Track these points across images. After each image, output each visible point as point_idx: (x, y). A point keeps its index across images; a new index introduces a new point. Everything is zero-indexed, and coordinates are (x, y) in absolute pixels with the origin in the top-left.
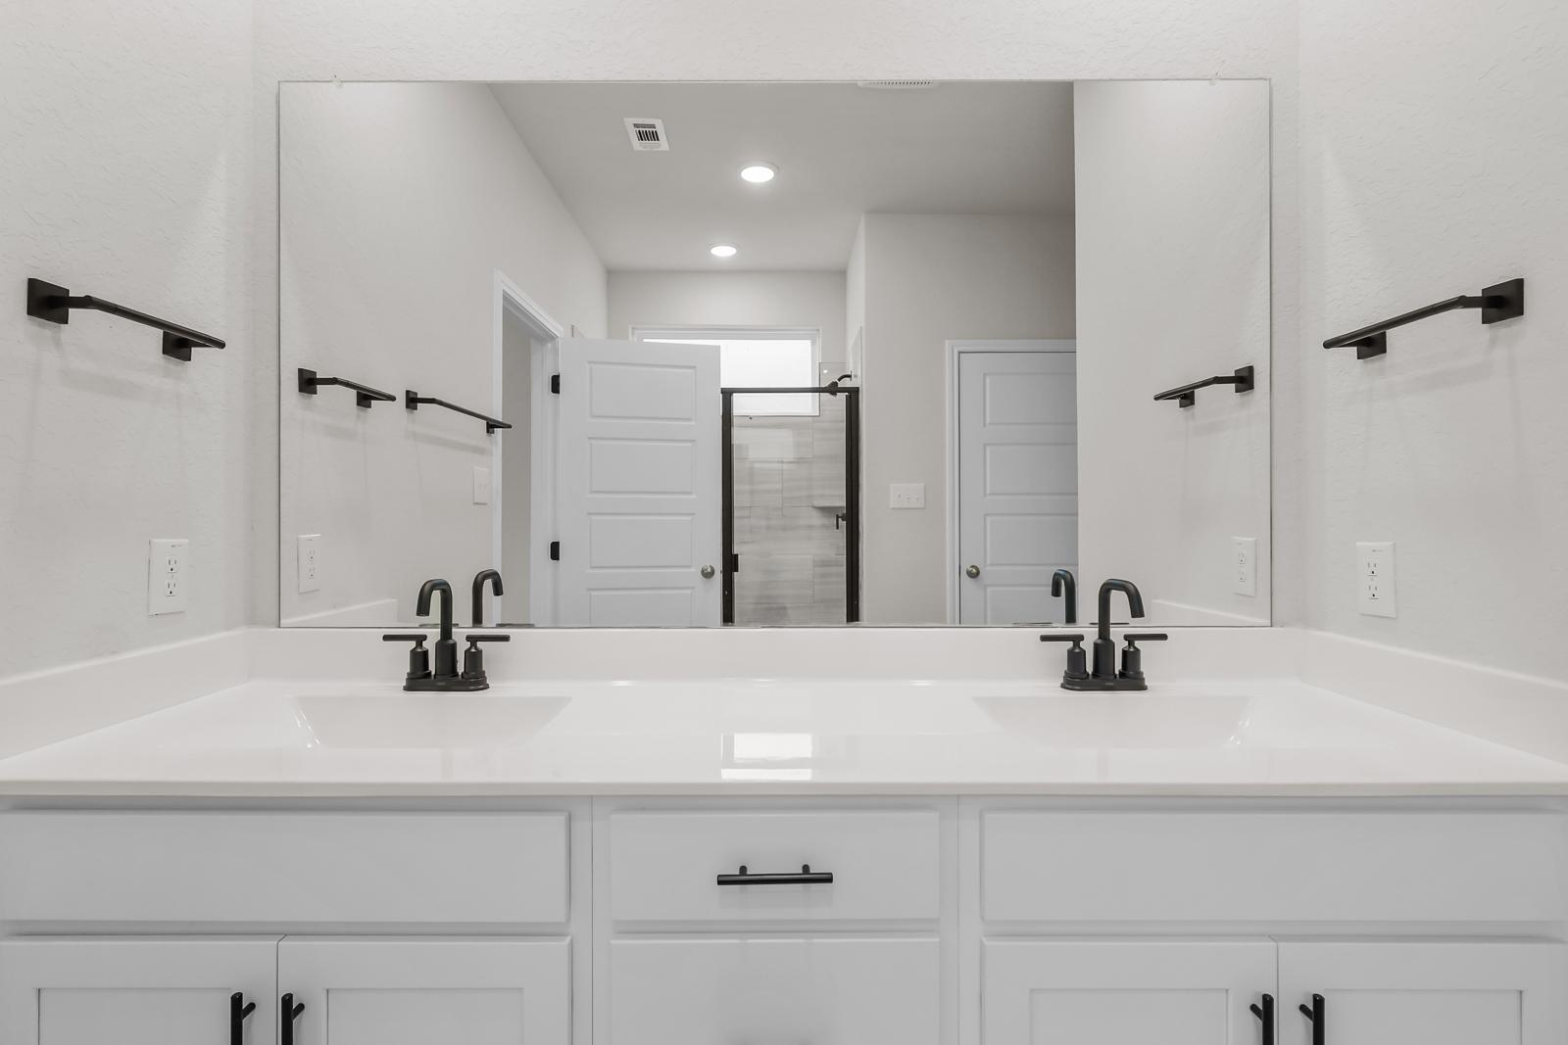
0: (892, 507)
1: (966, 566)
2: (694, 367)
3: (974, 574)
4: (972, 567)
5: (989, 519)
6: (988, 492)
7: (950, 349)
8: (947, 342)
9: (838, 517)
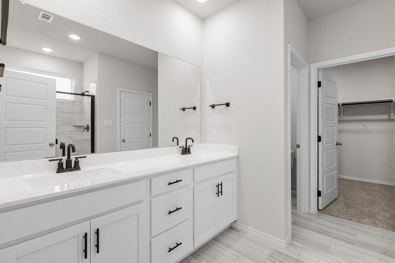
0: (105, 126)
1: (122, 139)
2: (47, 84)
3: (124, 141)
4: (123, 139)
5: (127, 129)
6: (126, 123)
7: (118, 90)
8: (118, 88)
9: (84, 128)
